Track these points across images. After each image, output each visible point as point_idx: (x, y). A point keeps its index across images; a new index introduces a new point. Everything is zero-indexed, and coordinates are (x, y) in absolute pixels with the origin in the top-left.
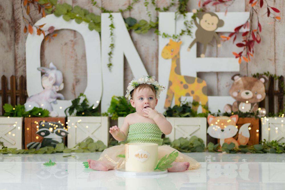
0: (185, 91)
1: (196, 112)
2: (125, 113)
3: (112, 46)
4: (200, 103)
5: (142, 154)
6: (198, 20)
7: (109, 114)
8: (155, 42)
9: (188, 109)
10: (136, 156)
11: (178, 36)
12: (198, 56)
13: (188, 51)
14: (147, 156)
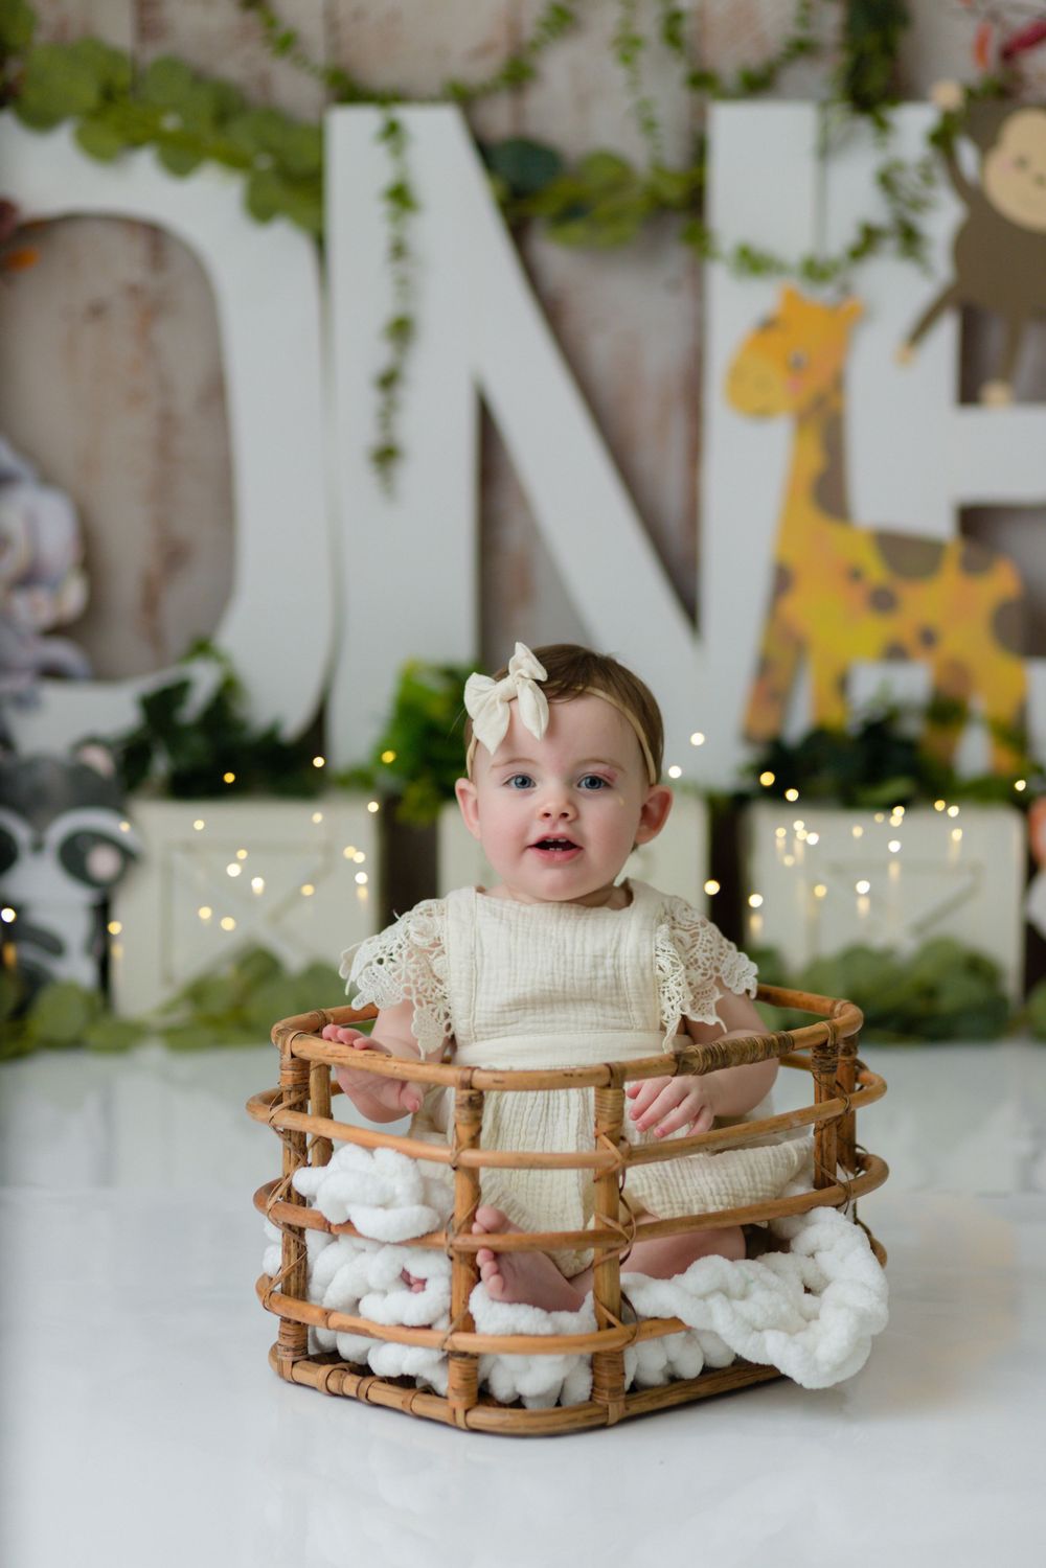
1: (950, 769)
3: (401, 330)
6: (967, 154)
8: (684, 299)
9: (899, 757)
11: (834, 262)
13: (903, 363)
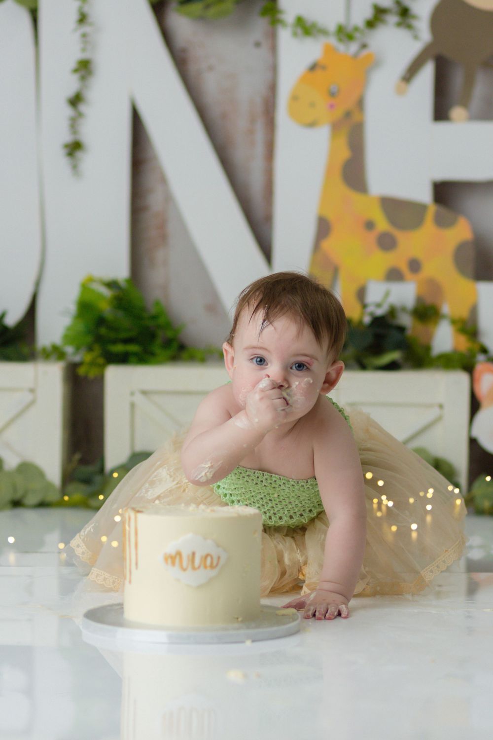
0: (382, 261)
1: (428, 348)
2: (133, 348)
3: (85, 68)
4: (446, 309)
5: (194, 554)
7: (69, 349)
8: (264, 51)
9: (395, 335)
10: (169, 561)
11: (356, 29)
12: (441, 113)
13: (400, 92)
14: (215, 563)
